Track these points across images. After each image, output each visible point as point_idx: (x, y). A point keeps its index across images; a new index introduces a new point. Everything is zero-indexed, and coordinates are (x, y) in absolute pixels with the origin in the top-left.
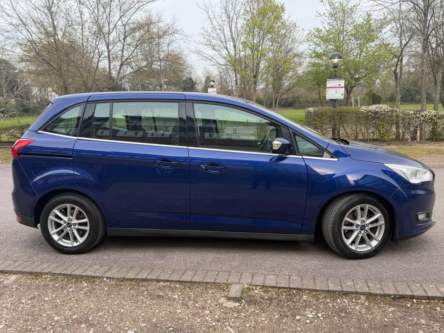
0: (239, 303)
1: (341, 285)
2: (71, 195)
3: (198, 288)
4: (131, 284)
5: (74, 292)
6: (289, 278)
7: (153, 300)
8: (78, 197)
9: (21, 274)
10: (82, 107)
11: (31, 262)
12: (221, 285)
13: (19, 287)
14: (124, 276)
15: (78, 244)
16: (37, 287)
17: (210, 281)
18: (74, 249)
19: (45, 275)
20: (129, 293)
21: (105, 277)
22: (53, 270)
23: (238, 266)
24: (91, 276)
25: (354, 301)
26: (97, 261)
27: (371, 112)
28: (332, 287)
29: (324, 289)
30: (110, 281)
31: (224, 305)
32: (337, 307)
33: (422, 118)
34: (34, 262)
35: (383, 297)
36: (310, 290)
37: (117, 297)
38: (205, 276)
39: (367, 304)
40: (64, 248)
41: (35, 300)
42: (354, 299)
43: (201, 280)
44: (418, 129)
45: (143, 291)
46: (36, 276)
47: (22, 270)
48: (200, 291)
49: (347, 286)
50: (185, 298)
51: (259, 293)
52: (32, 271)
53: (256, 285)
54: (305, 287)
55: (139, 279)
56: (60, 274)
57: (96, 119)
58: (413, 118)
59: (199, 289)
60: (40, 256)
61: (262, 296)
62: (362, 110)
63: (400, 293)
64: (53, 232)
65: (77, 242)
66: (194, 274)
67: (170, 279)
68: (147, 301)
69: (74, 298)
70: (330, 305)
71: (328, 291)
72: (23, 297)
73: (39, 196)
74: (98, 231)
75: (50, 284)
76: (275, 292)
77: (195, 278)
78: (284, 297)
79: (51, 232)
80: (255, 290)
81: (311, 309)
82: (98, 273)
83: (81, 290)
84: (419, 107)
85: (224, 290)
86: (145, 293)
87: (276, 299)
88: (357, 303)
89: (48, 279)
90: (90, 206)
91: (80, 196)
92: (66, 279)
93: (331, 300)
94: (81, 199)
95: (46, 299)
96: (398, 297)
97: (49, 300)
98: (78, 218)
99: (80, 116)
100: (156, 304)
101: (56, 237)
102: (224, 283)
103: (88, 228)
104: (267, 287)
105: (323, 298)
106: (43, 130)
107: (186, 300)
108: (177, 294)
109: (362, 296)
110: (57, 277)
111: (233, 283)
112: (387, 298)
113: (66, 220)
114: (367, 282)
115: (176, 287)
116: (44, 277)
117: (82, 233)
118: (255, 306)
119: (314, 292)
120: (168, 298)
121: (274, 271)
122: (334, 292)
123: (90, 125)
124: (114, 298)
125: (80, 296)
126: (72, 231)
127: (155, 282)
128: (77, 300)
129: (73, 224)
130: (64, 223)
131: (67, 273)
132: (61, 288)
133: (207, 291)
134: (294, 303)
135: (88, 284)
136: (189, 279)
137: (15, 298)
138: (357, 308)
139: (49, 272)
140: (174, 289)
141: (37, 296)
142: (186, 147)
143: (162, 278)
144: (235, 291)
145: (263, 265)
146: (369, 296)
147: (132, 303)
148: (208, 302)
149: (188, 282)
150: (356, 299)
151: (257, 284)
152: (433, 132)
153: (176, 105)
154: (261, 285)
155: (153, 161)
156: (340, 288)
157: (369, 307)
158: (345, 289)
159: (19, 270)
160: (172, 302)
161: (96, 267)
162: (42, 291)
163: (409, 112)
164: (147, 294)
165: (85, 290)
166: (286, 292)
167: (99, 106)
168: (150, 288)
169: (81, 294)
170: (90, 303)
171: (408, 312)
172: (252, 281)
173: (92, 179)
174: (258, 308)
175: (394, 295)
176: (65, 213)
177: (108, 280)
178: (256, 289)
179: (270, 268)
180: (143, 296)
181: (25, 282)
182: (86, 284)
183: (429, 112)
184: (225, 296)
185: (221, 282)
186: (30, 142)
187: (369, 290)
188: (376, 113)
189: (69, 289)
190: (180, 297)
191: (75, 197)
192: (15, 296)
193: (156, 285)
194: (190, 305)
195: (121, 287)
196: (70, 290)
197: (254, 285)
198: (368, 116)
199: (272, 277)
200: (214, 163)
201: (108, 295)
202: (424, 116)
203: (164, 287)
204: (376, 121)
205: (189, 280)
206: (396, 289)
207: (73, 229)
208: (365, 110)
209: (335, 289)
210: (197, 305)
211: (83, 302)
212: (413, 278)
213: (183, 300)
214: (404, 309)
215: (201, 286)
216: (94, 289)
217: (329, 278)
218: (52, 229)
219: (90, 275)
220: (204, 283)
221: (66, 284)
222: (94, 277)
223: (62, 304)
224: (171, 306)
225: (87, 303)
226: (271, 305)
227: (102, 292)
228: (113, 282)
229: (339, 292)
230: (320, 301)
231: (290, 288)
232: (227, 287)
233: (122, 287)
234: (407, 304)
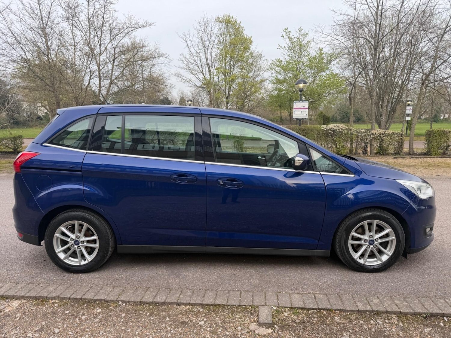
0: (271, 329)
1: (369, 304)
2: (79, 211)
3: (223, 311)
4: (149, 308)
5: (87, 320)
6: (315, 297)
7: (178, 328)
8: (87, 213)
9: (25, 299)
10: (92, 119)
11: (35, 285)
12: (248, 308)
13: (24, 316)
14: (141, 300)
15: (86, 262)
16: (44, 315)
17: (235, 304)
18: (82, 268)
19: (52, 300)
20: (150, 320)
21: (120, 301)
22: (61, 294)
23: (259, 284)
24: (104, 300)
25: (387, 321)
26: (109, 280)
27: (330, 130)
28: (361, 306)
29: (354, 309)
30: (126, 305)
31: (257, 332)
32: (373, 330)
33: (372, 136)
34: (39, 284)
35: (414, 316)
36: (340, 310)
37: (137, 326)
38: (228, 297)
39: (401, 324)
40: (71, 267)
41: (43, 332)
42: (386, 319)
43: (224, 303)
44: (369, 145)
45: (165, 317)
46: (42, 301)
47: (26, 294)
48: (226, 315)
49: (375, 304)
50: (211, 324)
51: (289, 315)
52: (37, 295)
53: (284, 307)
54: (334, 307)
55: (158, 303)
56: (69, 298)
57: (107, 132)
58: (365, 135)
59: (225, 313)
60: (45, 276)
61: (294, 320)
62: (323, 128)
63: (431, 311)
64: (59, 250)
65: (85, 260)
66: (215, 295)
67: (192, 302)
68: (172, 329)
69: (88, 328)
70: (366, 327)
71: (359, 311)
72: (29, 329)
73: (44, 213)
74: (108, 249)
75: (59, 310)
76: (305, 314)
77: (218, 300)
78: (315, 319)
79: (57, 251)
80: (285, 313)
81: (348, 333)
82: (112, 295)
83: (95, 318)
84: (369, 127)
85: (252, 314)
86: (167, 320)
87: (308, 322)
88: (391, 324)
89: (56, 305)
90: (100, 223)
91: (88, 212)
92: (76, 305)
93: (364, 322)
94: (90, 216)
95: (57, 331)
96: (429, 316)
97: (60, 331)
98: (86, 235)
99: (90, 128)
100: (182, 333)
101: (62, 256)
102: (250, 306)
103: (97, 246)
104: (295, 308)
105: (356, 319)
106: (49, 143)
107: (213, 327)
108: (203, 320)
109: (393, 316)
110: (66, 302)
111: (260, 305)
112: (418, 317)
113: (74, 238)
114: (392, 299)
115: (199, 311)
116: (51, 302)
117: (90, 251)
118: (290, 333)
119: (344, 312)
120: (194, 325)
121: (297, 289)
122: (365, 312)
123: (100, 138)
124: (133, 327)
125: (95, 325)
126: (80, 248)
127: (175, 306)
128: (92, 331)
129: (81, 241)
130: (71, 241)
131: (77, 297)
132: (72, 315)
133: (233, 315)
134: (328, 326)
135: (101, 310)
136: (212, 301)
137: (19, 330)
138: (393, 330)
139: (56, 296)
140: (197, 314)
141: (45, 327)
142: (203, 162)
143: (183, 302)
144: (265, 314)
145: (283, 283)
146: (401, 315)
147: (154, 332)
148: (238, 328)
149: (212, 305)
150: (388, 319)
151: (284, 305)
152: (381, 147)
153: (192, 119)
154: (289, 306)
155: (169, 176)
156: (369, 307)
157: (405, 329)
158: (375, 309)
159: (22, 295)
160: (199, 330)
161: (109, 288)
162: (50, 321)
163: (362, 130)
164: (170, 321)
165: (100, 317)
166: (316, 313)
167: (110, 119)
168: (171, 313)
169: (95, 323)
170: (108, 335)
171: (444, 333)
172: (278, 302)
173: (102, 194)
174: (293, 334)
175: (424, 313)
176: (72, 229)
177: (124, 304)
178: (285, 311)
179: (291, 285)
180: (166, 322)
181: (30, 308)
182: (100, 310)
183: (377, 131)
184: (255, 322)
185: (247, 304)
186: (35, 155)
187: (399, 308)
188: (334, 131)
189: (81, 317)
190: (207, 323)
191: (83, 213)
192: (20, 328)
193: (177, 309)
194: (220, 333)
195: (139, 312)
196: (83, 318)
197: (283, 307)
198: (328, 133)
199: (297, 296)
200: (232, 179)
201: (127, 323)
202: (374, 134)
203: (186, 311)
204: (335, 137)
205: (213, 303)
206: (424, 306)
207: (81, 247)
208: (325, 128)
209: (365, 309)
210: (228, 333)
211: (99, 333)
212: (433, 293)
213: (210, 327)
214: (439, 330)
215: (226, 310)
216: (110, 316)
217: (354, 296)
218: (58, 247)
219: (103, 298)
220: (229, 305)
221: (78, 311)
222: (108, 301)
223: (76, 336)
224: (199, 335)
225: (104, 334)
226: (306, 330)
227: (119, 319)
228: (130, 306)
229: (370, 311)
230: (354, 323)
231: (319, 309)
232: (255, 311)
233: (141, 312)
234: (440, 323)
